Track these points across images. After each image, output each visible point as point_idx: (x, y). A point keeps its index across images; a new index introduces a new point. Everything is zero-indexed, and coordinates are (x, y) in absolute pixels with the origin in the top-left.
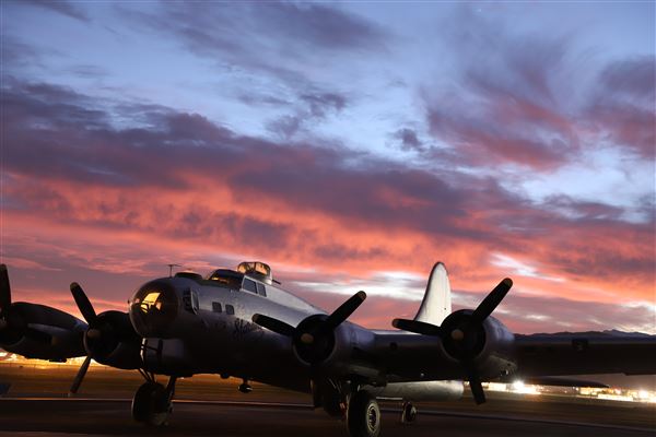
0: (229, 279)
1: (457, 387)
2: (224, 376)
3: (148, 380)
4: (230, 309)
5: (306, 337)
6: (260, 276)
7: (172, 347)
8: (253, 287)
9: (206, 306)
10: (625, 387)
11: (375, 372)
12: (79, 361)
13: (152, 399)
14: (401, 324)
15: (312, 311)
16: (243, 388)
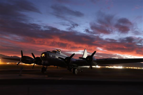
0: (55, 52)
1: (88, 67)
2: (54, 66)
3: (43, 67)
4: (55, 56)
5: (66, 60)
6: (59, 51)
7: (46, 62)
8: (58, 53)
9: (51, 56)
10: (112, 66)
11: (76, 65)
12: (33, 64)
13: (44, 69)
14: (80, 58)
15: (67, 56)
16: (57, 68)
